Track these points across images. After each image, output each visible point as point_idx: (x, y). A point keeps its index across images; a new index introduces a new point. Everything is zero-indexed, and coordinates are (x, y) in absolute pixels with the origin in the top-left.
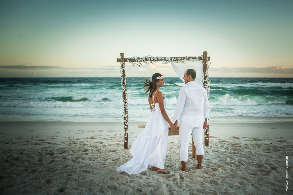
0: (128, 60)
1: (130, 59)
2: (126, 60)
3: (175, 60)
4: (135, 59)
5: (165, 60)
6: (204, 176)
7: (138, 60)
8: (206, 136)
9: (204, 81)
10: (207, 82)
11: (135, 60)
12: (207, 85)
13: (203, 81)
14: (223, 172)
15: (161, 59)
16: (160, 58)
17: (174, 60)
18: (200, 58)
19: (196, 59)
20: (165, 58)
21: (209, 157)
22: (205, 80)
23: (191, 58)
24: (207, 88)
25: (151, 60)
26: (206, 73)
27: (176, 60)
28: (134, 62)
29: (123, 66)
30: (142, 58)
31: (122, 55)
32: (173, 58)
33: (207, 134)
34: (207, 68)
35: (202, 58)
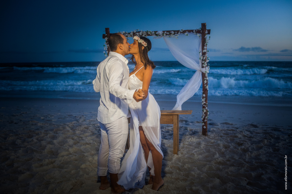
3: (168, 35)
5: (156, 35)
8: (203, 124)
9: (201, 59)
15: (150, 33)
16: (150, 32)
17: (166, 35)
18: (198, 32)
19: (193, 32)
20: (155, 32)
22: (204, 57)
23: (187, 32)
24: (205, 67)
26: (205, 49)
30: (129, 33)
31: (107, 30)
33: (205, 121)
34: (206, 43)
35: (201, 32)
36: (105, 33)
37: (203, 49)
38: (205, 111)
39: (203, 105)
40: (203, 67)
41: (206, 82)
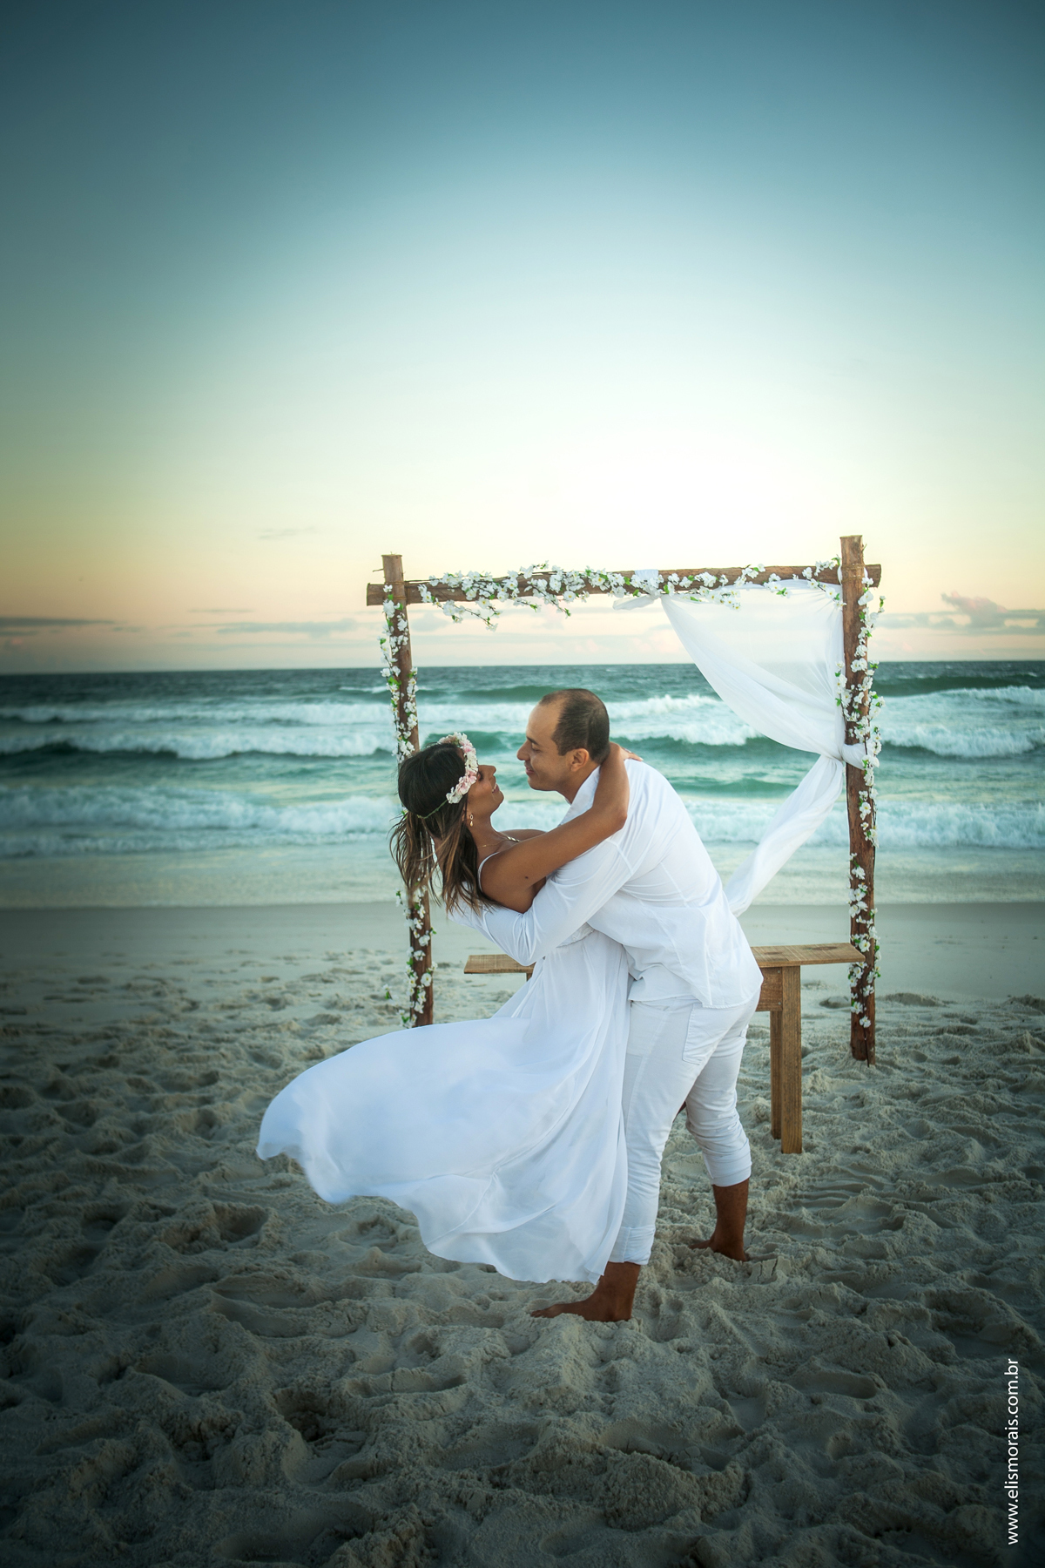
0: (425, 594)
1: (434, 584)
2: (411, 593)
3: (683, 588)
4: (461, 584)
5: (630, 589)
6: (814, 1259)
7: (481, 593)
8: (858, 1008)
9: (846, 702)
10: (862, 705)
11: (464, 593)
12: (864, 721)
13: (840, 702)
14: (932, 1239)
15: (603, 580)
16: (601, 576)
17: (678, 588)
18: (826, 576)
19: (802, 577)
20: (628, 575)
21: (863, 1131)
22: (855, 693)
23: (773, 576)
24: (862, 739)
25: (549, 591)
26: (858, 658)
27: (691, 587)
28: (458, 604)
29: (396, 627)
30: (499, 582)
31: (391, 563)
32: (674, 577)
33: (867, 993)
34: (864, 630)
35: (836, 575)
36: (380, 579)
37: (850, 655)
38: (865, 946)
39: (857, 916)
40: (850, 740)
41: (869, 811)
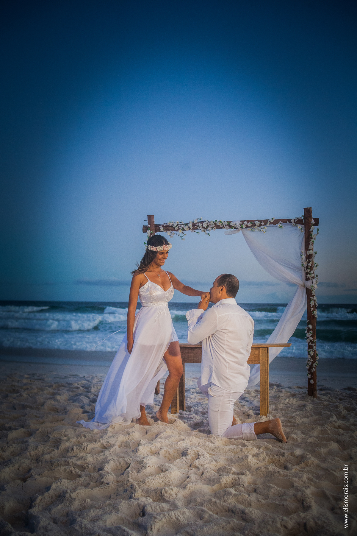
0: (161, 228)
1: (165, 225)
2: (157, 228)
3: (249, 227)
4: (173, 225)
5: (230, 227)
7: (179, 227)
8: (310, 376)
9: (305, 265)
10: (311, 267)
11: (174, 228)
12: (312, 272)
13: (303, 265)
15: (221, 224)
16: (220, 222)
17: (247, 227)
18: (298, 222)
19: (290, 222)
20: (229, 222)
22: (308, 262)
23: (280, 222)
24: (311, 278)
26: (310, 250)
27: (251, 226)
30: (186, 224)
31: (150, 218)
32: (246, 223)
33: (313, 371)
34: (311, 240)
35: (303, 222)
36: (146, 224)
37: (307, 249)
38: (312, 353)
39: (309, 343)
40: (307, 279)
41: (313, 304)
